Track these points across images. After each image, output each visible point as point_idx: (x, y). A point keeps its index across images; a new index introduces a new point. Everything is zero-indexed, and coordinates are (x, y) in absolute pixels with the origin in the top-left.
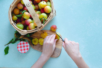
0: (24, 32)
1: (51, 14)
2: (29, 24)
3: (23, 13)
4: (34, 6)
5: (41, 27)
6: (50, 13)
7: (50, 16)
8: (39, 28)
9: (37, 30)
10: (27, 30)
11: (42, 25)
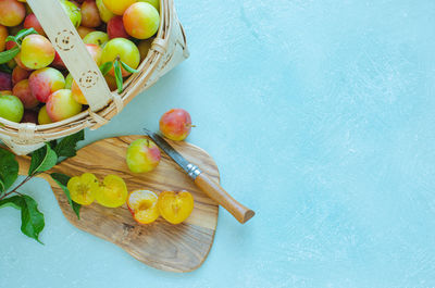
0: (21, 135)
1: (159, 41)
2: (51, 93)
3: (20, 41)
4: (74, 7)
5: (105, 108)
6: (155, 35)
7: (151, 53)
8: (98, 112)
9: (87, 123)
10: (38, 124)
11: (115, 95)
